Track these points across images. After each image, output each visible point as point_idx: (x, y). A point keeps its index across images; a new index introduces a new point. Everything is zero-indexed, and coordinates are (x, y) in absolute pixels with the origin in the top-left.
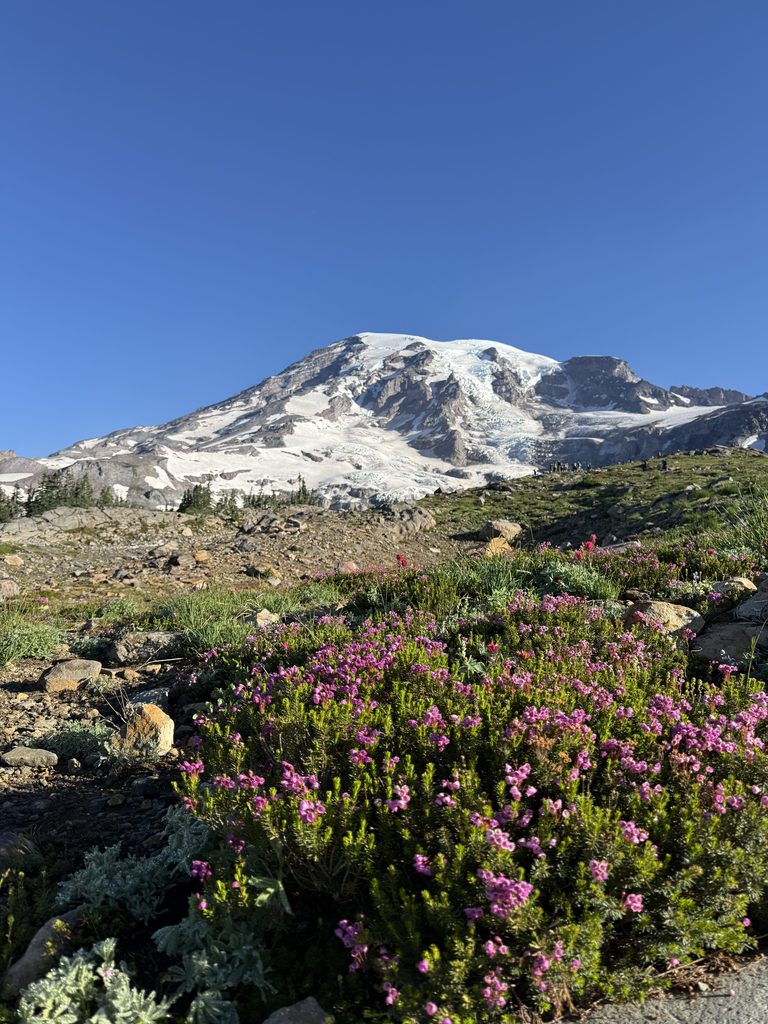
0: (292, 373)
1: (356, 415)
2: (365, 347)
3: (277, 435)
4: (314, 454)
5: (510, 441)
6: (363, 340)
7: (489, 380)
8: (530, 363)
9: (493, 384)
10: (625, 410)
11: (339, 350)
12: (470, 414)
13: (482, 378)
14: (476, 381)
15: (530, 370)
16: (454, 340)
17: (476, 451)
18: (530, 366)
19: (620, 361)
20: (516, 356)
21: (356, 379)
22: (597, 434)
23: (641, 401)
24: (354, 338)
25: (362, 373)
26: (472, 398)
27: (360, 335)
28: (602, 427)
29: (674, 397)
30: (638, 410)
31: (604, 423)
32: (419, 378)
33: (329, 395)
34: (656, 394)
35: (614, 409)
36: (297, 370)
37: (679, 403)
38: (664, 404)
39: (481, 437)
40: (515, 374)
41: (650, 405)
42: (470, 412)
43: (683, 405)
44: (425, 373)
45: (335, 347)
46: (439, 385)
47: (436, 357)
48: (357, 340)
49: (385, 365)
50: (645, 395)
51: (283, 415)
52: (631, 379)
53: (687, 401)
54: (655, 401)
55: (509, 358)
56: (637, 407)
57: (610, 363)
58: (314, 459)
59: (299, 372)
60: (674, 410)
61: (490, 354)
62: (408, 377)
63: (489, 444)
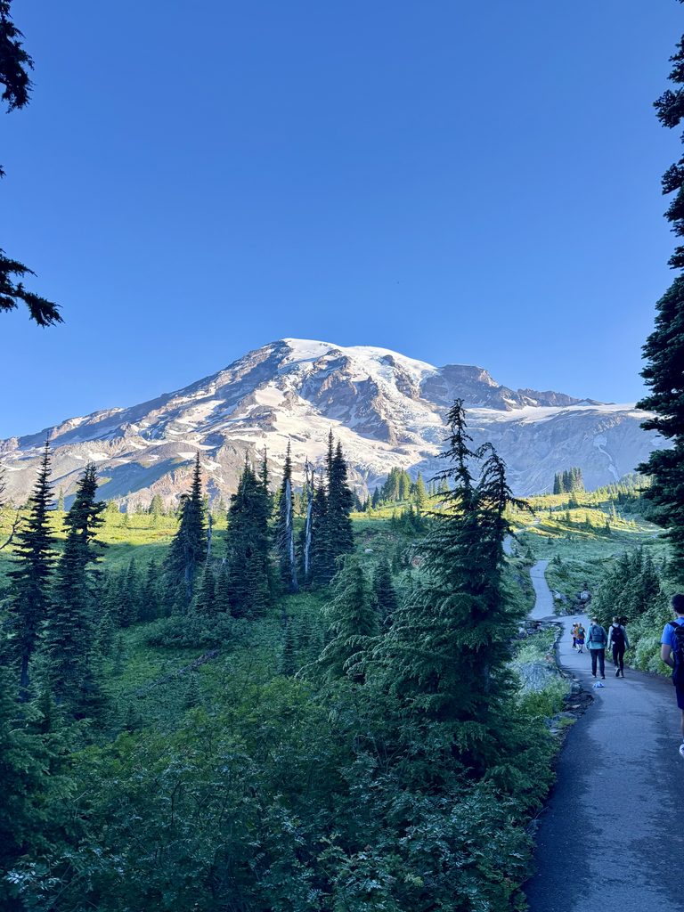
0: (237, 369)
1: (303, 405)
2: (290, 350)
3: (267, 422)
4: (298, 435)
5: (423, 428)
6: (289, 344)
7: (394, 380)
8: (416, 367)
9: (397, 384)
10: (494, 408)
11: (270, 351)
12: (388, 407)
13: (389, 379)
14: (385, 382)
15: (418, 373)
16: (354, 346)
17: (403, 435)
18: (415, 368)
19: (483, 370)
20: (405, 362)
21: (296, 377)
22: (483, 425)
23: (505, 402)
24: (280, 343)
25: (299, 372)
26: (385, 395)
27: (286, 340)
28: (485, 421)
29: (526, 399)
30: (505, 409)
31: (486, 418)
32: (344, 378)
33: (282, 389)
34: (513, 397)
35: (485, 406)
36: (240, 367)
37: (529, 404)
38: (520, 405)
39: (402, 425)
40: (408, 376)
41: (510, 405)
42: (388, 405)
43: (533, 405)
44: (347, 374)
45: (267, 349)
46: (361, 384)
47: (352, 362)
48: (284, 344)
49: (314, 366)
50: (506, 397)
51: (257, 406)
52: (492, 384)
53: (535, 402)
54: (514, 402)
55: (400, 363)
56: (502, 406)
57: (475, 371)
58: (300, 440)
59: (242, 369)
60: (527, 409)
61: (388, 360)
62: (337, 377)
63: (407, 429)
